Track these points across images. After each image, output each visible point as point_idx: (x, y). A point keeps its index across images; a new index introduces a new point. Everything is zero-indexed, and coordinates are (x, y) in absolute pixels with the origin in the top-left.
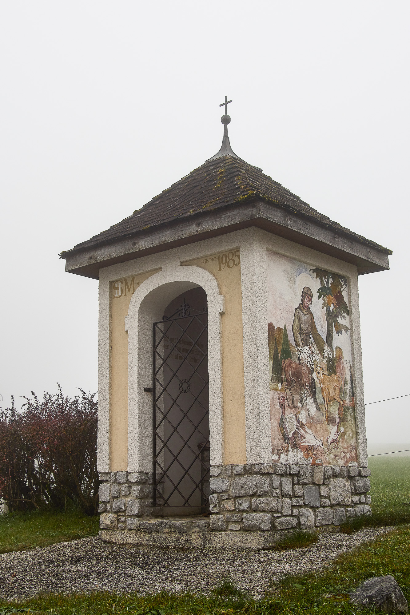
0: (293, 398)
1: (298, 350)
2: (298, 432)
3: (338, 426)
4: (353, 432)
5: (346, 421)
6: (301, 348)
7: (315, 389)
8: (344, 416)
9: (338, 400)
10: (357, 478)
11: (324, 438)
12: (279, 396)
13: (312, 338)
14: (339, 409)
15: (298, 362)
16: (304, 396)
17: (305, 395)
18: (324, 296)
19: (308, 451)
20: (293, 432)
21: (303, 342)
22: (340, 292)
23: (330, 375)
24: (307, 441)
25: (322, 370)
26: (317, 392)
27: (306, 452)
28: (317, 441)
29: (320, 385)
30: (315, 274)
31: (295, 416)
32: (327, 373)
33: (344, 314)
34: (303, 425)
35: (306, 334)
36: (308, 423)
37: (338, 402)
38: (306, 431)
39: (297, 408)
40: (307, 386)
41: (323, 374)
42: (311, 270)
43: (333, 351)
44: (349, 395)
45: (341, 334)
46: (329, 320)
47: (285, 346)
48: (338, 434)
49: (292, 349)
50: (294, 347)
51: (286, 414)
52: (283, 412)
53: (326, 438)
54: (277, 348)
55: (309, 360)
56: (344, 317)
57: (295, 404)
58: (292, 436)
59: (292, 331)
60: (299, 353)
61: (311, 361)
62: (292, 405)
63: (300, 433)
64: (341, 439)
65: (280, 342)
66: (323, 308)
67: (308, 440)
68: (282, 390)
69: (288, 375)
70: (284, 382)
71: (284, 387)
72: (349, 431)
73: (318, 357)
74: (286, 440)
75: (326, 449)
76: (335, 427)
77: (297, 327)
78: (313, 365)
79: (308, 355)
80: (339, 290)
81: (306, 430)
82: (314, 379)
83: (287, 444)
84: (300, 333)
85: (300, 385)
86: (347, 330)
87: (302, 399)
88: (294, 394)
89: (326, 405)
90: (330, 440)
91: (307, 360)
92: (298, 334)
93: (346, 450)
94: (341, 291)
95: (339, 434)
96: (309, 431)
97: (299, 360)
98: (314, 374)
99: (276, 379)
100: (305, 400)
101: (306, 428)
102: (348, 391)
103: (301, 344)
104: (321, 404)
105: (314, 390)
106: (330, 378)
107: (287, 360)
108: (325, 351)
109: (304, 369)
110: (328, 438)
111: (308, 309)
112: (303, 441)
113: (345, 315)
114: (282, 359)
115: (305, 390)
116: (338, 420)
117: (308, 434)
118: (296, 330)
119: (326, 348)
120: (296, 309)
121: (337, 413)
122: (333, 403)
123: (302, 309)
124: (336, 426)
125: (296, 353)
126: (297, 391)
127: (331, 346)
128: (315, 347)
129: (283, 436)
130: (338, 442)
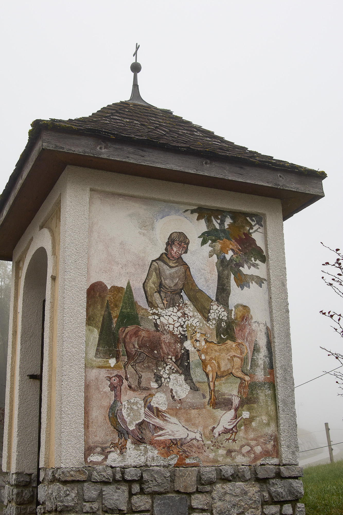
0: (140, 377)
1: (154, 314)
2: (149, 423)
3: (236, 410)
4: (269, 416)
5: (254, 402)
6: (160, 310)
7: (189, 363)
8: (249, 396)
9: (240, 374)
10: (274, 481)
11: (205, 427)
12: (109, 375)
13: (185, 297)
14: (240, 387)
15: (154, 329)
16: (164, 373)
17: (167, 372)
18: (213, 241)
19: (169, 447)
20: (137, 423)
21: (165, 302)
22: (248, 235)
23: (221, 341)
24: (167, 434)
25: (205, 337)
26: (192, 366)
27: (164, 448)
28: (188, 432)
29: (200, 356)
30: (196, 215)
31: (143, 401)
32: (215, 340)
33: (255, 261)
34: (160, 411)
35: (171, 292)
36: (170, 409)
37: (239, 378)
38: (166, 420)
39: (148, 390)
40: (171, 359)
41: (206, 341)
42: (187, 211)
43: (229, 312)
44: (262, 366)
45: (249, 287)
46: (223, 270)
47: (127, 309)
48: (235, 421)
49: (141, 313)
50: (146, 310)
51: (124, 399)
52: (118, 397)
53: (210, 428)
54: (110, 314)
55: (177, 325)
56: (255, 266)
57: (143, 384)
58: (135, 428)
59: (142, 290)
60: (156, 317)
61: (182, 326)
62: (136, 386)
63: (153, 423)
64: (243, 428)
65: (116, 306)
66: (211, 256)
67: (169, 431)
68: (116, 367)
69: (131, 346)
70: (122, 357)
71: (121, 364)
72: (261, 415)
73: (196, 320)
74: (121, 434)
75: (210, 442)
76: (229, 412)
77: (154, 283)
78: (184, 331)
79: (176, 318)
80: (246, 232)
81: (167, 418)
82: (187, 349)
83: (123, 439)
84: (159, 292)
85: (155, 358)
86: (260, 281)
87: (158, 378)
88: (142, 372)
89: (212, 384)
90: (219, 429)
91: (174, 325)
92: (156, 292)
93: (253, 443)
94: (251, 234)
95: (239, 421)
96: (173, 420)
97: (156, 325)
98: (188, 345)
99: (106, 353)
100: (165, 379)
101: (167, 415)
102: (261, 362)
103: (161, 305)
104: (200, 382)
105: (186, 364)
106: (223, 347)
107: (130, 328)
108: (211, 311)
109: (166, 338)
110: (214, 428)
111: (180, 260)
112: (159, 433)
113: (258, 262)
114: (118, 327)
115: (167, 365)
116: (236, 401)
117: (170, 424)
118: (151, 288)
119: (215, 307)
120: (153, 261)
121: (235, 392)
122: (227, 379)
123: (167, 260)
124: (233, 411)
125: (150, 317)
126: (149, 367)
127: (226, 304)
128: (191, 307)
129: (115, 428)
130: (236, 433)
